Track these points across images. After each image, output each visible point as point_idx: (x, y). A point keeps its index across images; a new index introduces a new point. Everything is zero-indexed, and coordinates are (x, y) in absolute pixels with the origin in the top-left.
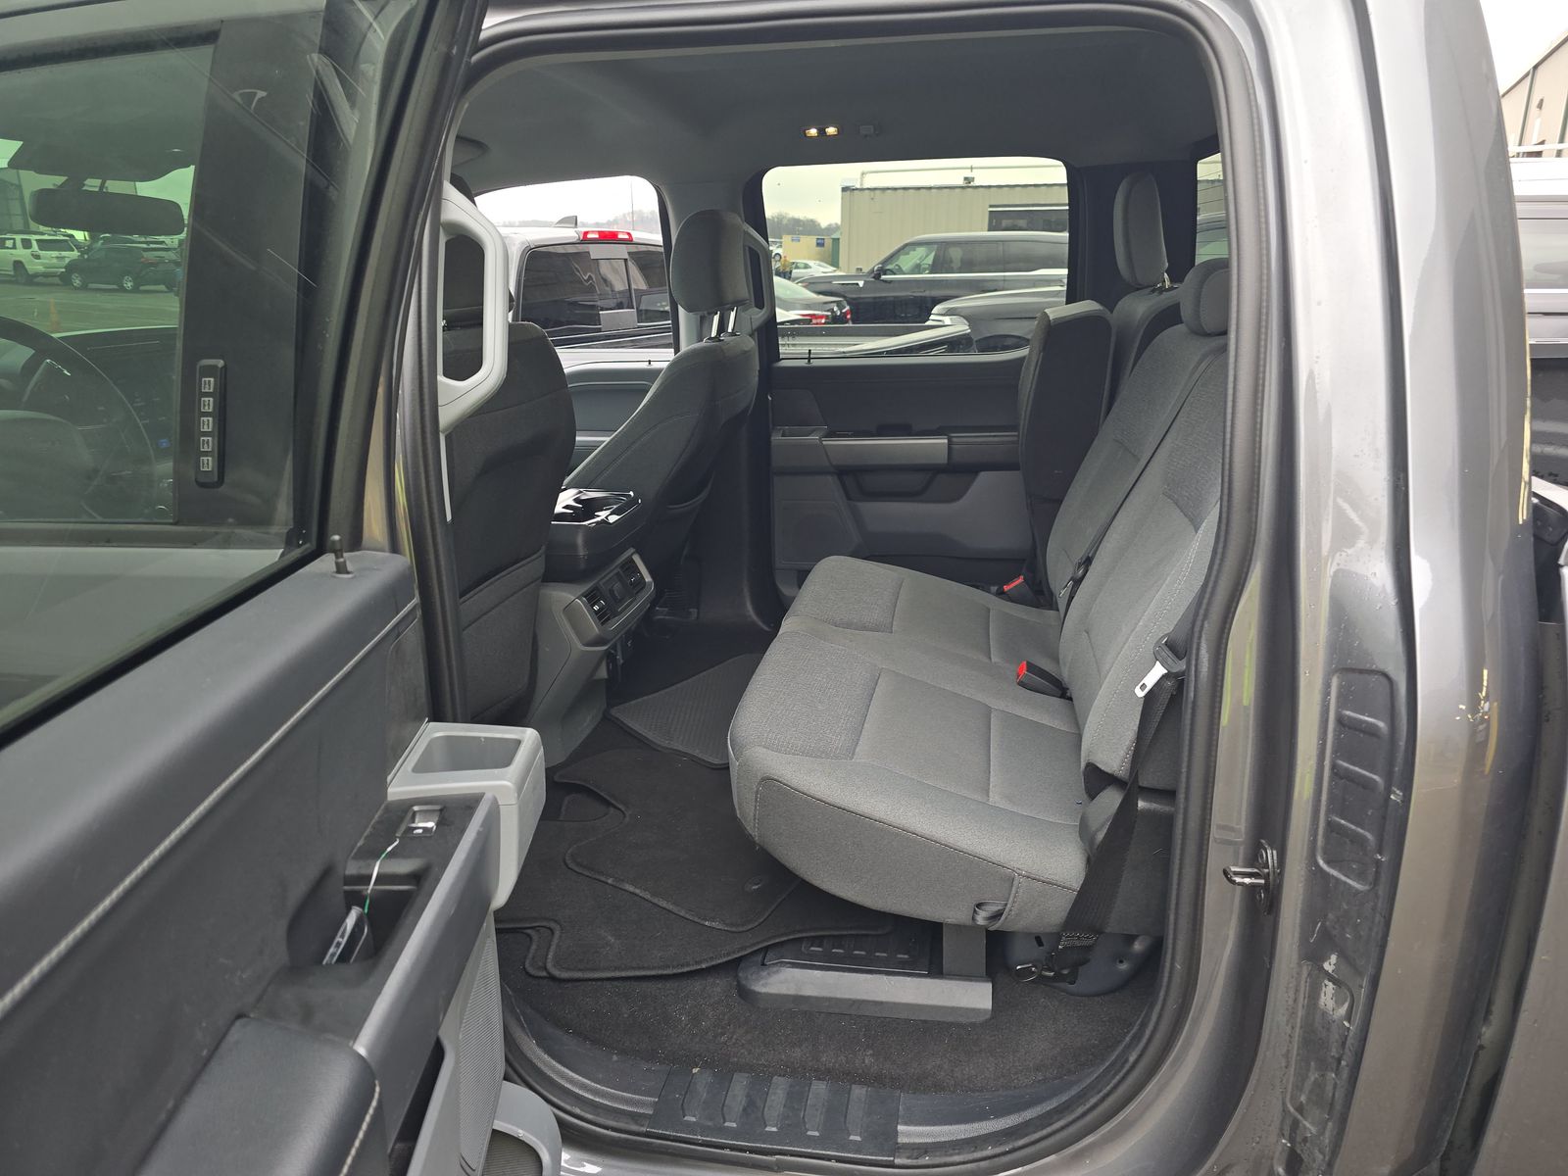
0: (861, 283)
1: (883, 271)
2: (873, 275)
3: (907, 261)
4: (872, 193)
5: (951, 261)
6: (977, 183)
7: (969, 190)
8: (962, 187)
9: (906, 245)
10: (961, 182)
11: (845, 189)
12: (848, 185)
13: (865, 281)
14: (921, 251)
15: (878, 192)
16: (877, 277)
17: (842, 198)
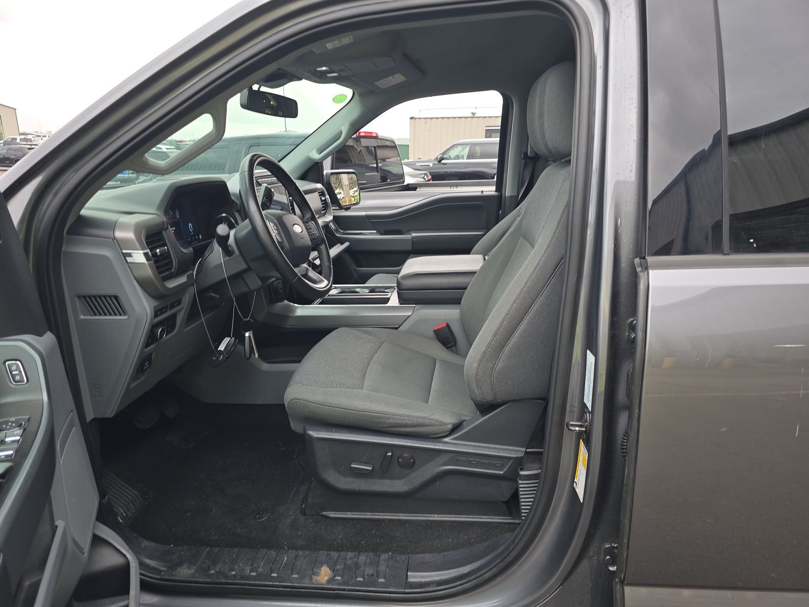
0: (431, 165)
1: (442, 159)
2: (437, 160)
3: (453, 153)
4: (426, 120)
5: (477, 153)
6: (477, 115)
7: (475, 119)
8: (472, 117)
9: (454, 145)
10: (470, 115)
11: (411, 118)
12: (413, 116)
13: (433, 164)
14: (460, 148)
15: (428, 119)
16: (440, 161)
17: (410, 123)
